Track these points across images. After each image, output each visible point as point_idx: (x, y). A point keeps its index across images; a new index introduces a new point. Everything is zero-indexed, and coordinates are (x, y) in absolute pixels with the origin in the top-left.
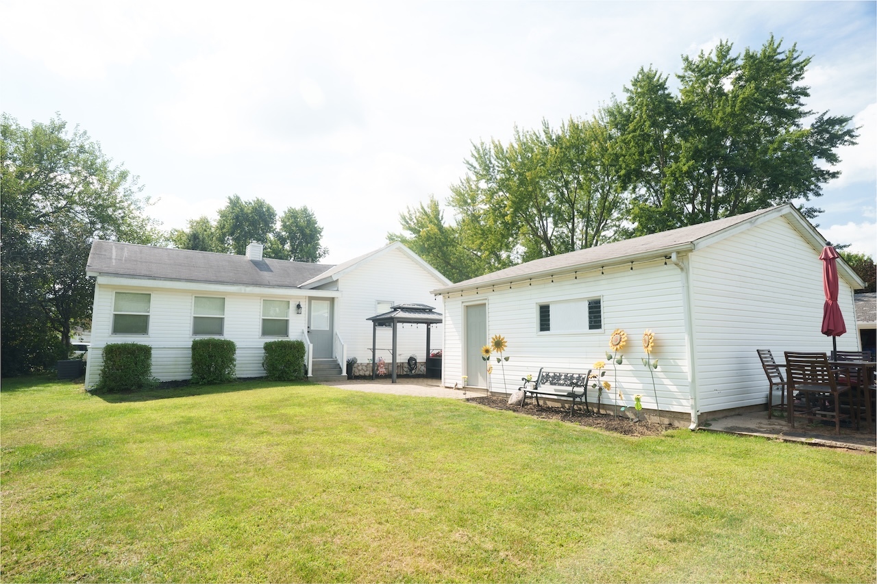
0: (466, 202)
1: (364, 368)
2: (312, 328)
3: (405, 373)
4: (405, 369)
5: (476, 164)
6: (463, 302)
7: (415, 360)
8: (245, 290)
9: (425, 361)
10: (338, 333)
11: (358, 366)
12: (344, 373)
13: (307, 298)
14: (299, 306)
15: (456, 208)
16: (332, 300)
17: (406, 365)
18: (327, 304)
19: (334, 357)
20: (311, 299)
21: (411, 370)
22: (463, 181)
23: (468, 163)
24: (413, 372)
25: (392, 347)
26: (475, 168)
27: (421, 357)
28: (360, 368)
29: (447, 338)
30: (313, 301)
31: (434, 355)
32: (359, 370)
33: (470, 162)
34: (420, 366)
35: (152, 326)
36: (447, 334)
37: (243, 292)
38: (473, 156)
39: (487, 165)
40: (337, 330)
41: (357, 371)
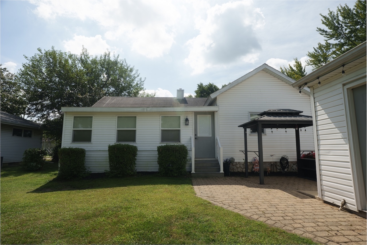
0: (320, 61)
1: (241, 166)
2: (198, 135)
3: (278, 171)
4: (278, 167)
5: (326, 28)
6: (344, 85)
7: (287, 160)
8: (147, 110)
9: (296, 160)
10: (218, 139)
11: (237, 164)
12: (222, 171)
13: (193, 113)
14: (187, 120)
15: (313, 66)
16: (213, 114)
17: (279, 164)
18: (209, 117)
19: (216, 157)
20: (196, 114)
21: (283, 168)
22: (317, 49)
23: (320, 30)
24: (286, 170)
25: (258, 149)
26: (326, 32)
27: (292, 157)
28: (238, 166)
29: (321, 137)
30: (198, 116)
31: (305, 156)
32: (238, 168)
33: (322, 29)
34: (292, 165)
35: (94, 137)
36: (320, 132)
37: (145, 111)
38: (323, 23)
39: (335, 27)
40: (218, 137)
41: (235, 168)
